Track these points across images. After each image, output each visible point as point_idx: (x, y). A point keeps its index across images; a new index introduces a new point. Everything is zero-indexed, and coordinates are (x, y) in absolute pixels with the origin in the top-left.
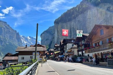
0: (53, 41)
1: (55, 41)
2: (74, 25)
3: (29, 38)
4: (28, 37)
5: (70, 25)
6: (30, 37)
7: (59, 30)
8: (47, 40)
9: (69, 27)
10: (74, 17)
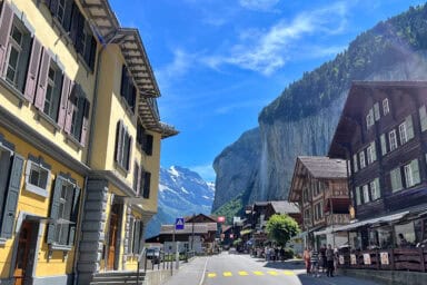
0: (256, 185)
1: (264, 183)
2: (326, 129)
3: (175, 173)
4: (172, 168)
5: (311, 128)
6: (177, 168)
7: (274, 143)
8: (235, 178)
9: (308, 136)
10: (323, 102)
